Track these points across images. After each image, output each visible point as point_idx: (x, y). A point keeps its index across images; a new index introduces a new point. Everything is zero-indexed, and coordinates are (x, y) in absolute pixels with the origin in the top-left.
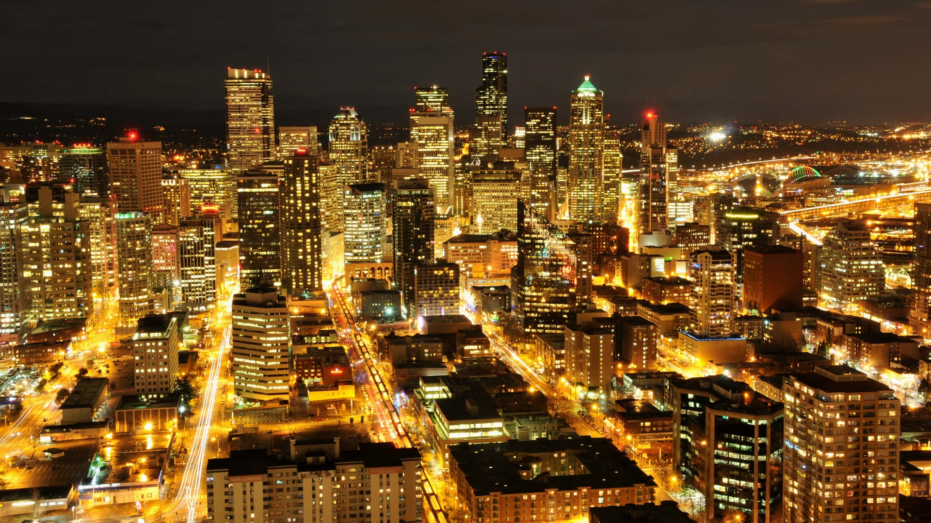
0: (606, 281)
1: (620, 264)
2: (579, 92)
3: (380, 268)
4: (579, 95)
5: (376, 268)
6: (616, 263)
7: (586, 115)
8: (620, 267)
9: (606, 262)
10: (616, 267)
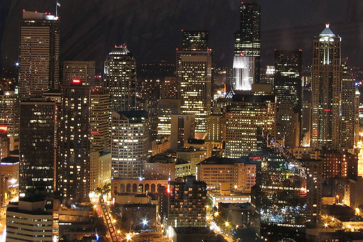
0: (337, 201)
1: (349, 186)
2: (321, 37)
3: (141, 185)
4: (321, 40)
5: (138, 184)
6: (345, 186)
7: (326, 58)
8: (348, 189)
9: (337, 185)
10: (345, 190)
